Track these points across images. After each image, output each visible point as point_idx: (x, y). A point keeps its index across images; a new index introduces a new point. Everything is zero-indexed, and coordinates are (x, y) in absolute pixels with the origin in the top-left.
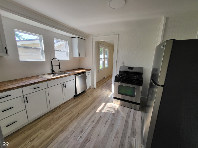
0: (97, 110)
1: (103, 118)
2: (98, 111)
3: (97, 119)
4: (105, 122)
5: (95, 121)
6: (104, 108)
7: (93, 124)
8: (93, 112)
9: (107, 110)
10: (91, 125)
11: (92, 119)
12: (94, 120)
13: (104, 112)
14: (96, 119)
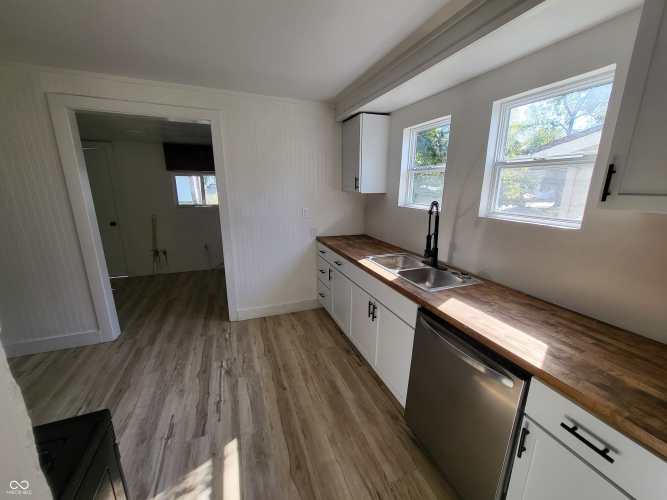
0: (240, 449)
1: (189, 438)
2: (232, 450)
3: (212, 418)
4: (177, 430)
5: (211, 408)
6: (208, 491)
7: (212, 400)
8: (247, 426)
9: (185, 491)
10: (218, 392)
11: (226, 408)
12: (218, 410)
13: (196, 466)
14: (216, 416)
